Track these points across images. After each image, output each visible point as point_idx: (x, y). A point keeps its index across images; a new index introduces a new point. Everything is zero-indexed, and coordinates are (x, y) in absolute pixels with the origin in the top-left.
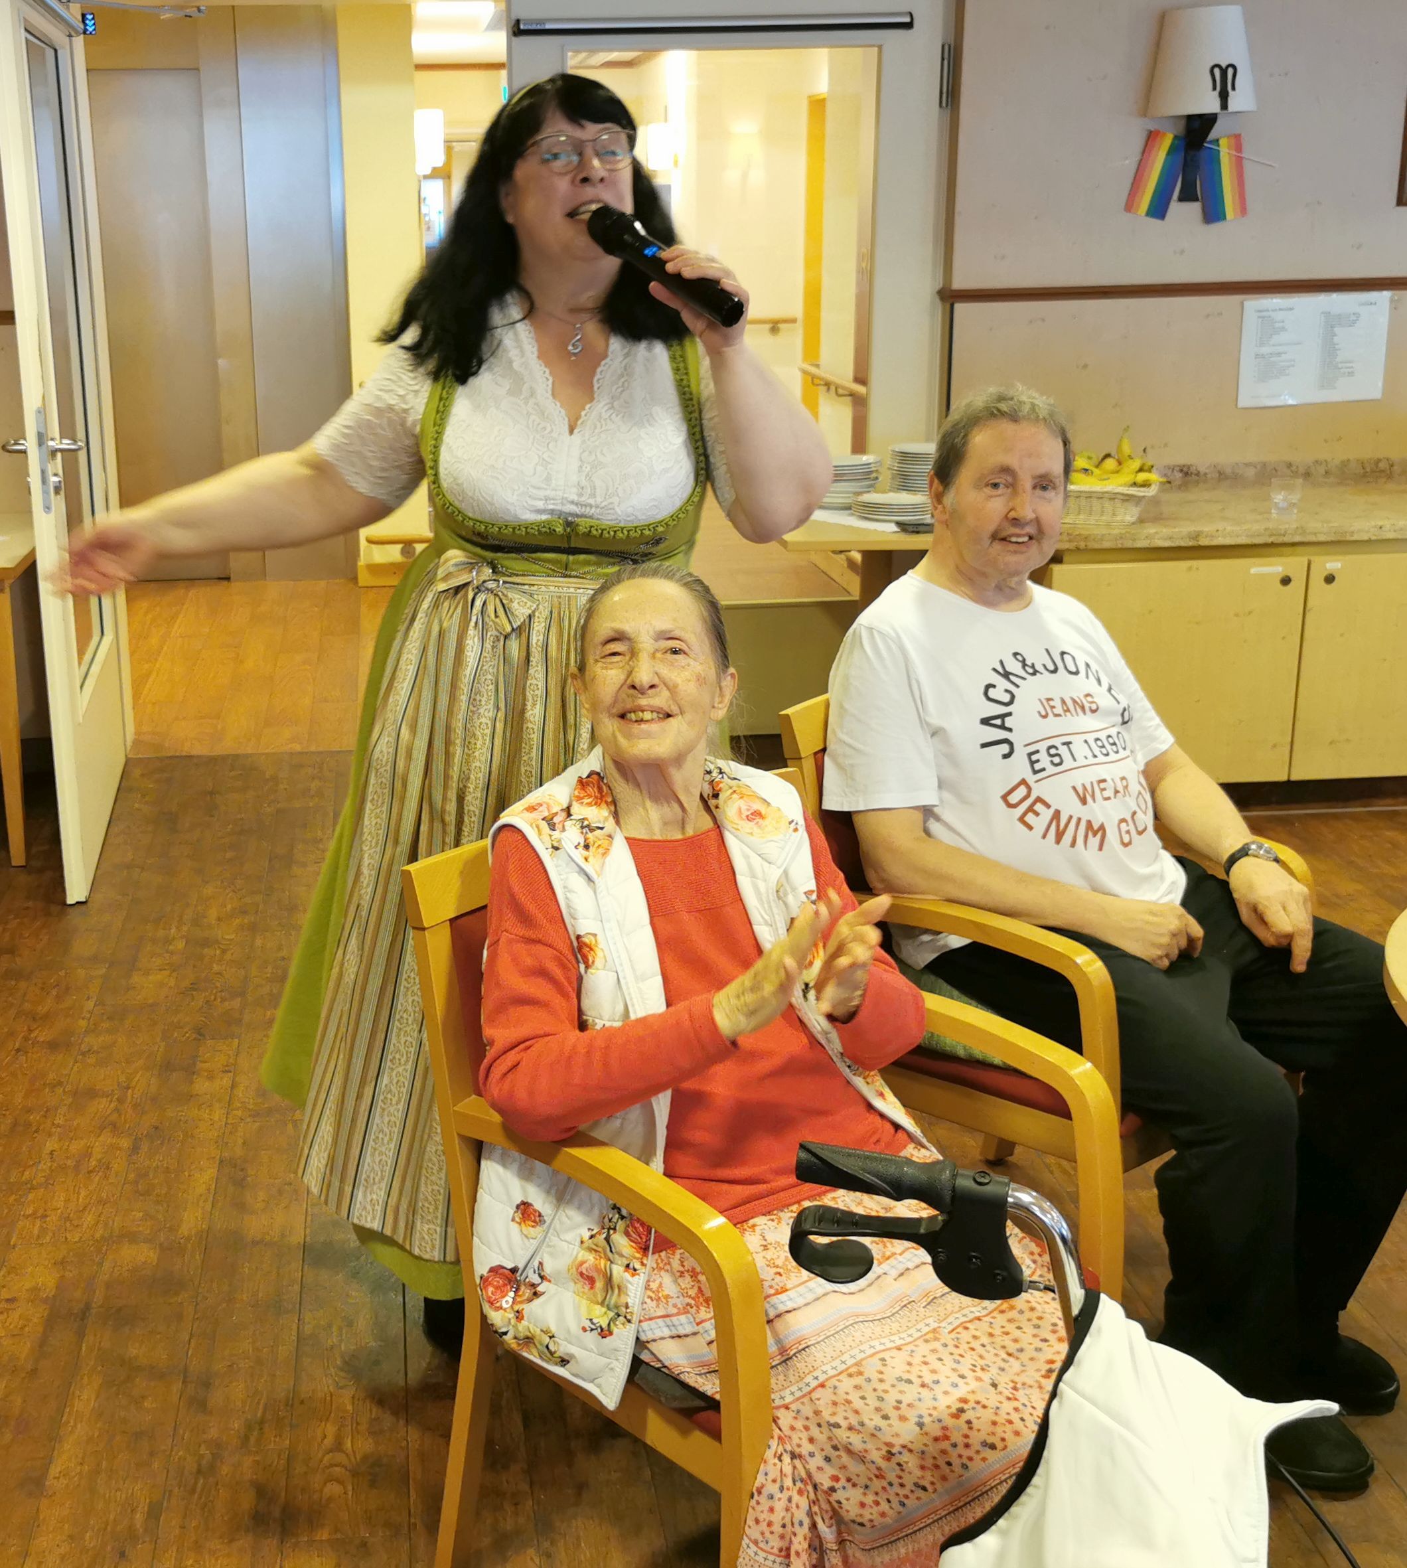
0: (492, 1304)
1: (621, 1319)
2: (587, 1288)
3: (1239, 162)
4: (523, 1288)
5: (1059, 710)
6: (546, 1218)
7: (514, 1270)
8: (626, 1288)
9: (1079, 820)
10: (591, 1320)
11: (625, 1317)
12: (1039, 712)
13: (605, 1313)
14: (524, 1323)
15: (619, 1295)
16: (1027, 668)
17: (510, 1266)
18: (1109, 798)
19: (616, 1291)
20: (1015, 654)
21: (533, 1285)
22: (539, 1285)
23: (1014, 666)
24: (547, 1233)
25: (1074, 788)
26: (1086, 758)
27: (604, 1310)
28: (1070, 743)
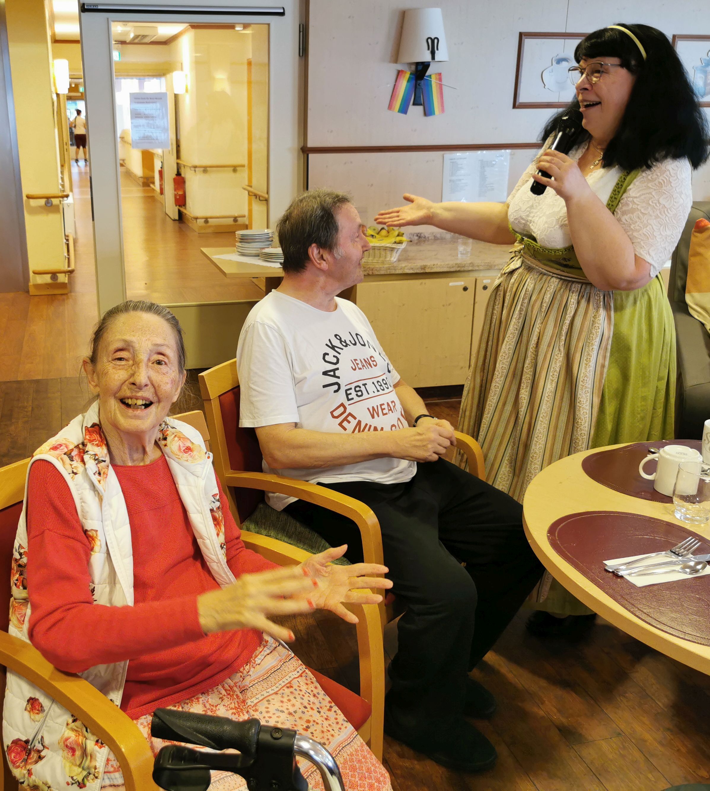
0: (14, 763)
1: (91, 776)
2: (70, 754)
3: (440, 87)
4: (33, 753)
5: (360, 366)
6: (45, 708)
7: (27, 742)
8: (96, 756)
9: (370, 426)
10: (72, 778)
11: (94, 775)
12: (352, 367)
13: (81, 772)
14: (33, 777)
15: (91, 761)
16: (343, 343)
17: (24, 739)
18: (386, 414)
19: (89, 758)
20: (336, 336)
21: (39, 751)
22: (42, 751)
23: (336, 343)
24: (46, 717)
25: (368, 409)
26: (374, 392)
27: (80, 770)
28: (366, 384)
